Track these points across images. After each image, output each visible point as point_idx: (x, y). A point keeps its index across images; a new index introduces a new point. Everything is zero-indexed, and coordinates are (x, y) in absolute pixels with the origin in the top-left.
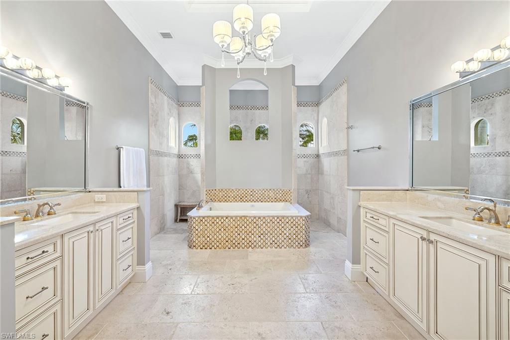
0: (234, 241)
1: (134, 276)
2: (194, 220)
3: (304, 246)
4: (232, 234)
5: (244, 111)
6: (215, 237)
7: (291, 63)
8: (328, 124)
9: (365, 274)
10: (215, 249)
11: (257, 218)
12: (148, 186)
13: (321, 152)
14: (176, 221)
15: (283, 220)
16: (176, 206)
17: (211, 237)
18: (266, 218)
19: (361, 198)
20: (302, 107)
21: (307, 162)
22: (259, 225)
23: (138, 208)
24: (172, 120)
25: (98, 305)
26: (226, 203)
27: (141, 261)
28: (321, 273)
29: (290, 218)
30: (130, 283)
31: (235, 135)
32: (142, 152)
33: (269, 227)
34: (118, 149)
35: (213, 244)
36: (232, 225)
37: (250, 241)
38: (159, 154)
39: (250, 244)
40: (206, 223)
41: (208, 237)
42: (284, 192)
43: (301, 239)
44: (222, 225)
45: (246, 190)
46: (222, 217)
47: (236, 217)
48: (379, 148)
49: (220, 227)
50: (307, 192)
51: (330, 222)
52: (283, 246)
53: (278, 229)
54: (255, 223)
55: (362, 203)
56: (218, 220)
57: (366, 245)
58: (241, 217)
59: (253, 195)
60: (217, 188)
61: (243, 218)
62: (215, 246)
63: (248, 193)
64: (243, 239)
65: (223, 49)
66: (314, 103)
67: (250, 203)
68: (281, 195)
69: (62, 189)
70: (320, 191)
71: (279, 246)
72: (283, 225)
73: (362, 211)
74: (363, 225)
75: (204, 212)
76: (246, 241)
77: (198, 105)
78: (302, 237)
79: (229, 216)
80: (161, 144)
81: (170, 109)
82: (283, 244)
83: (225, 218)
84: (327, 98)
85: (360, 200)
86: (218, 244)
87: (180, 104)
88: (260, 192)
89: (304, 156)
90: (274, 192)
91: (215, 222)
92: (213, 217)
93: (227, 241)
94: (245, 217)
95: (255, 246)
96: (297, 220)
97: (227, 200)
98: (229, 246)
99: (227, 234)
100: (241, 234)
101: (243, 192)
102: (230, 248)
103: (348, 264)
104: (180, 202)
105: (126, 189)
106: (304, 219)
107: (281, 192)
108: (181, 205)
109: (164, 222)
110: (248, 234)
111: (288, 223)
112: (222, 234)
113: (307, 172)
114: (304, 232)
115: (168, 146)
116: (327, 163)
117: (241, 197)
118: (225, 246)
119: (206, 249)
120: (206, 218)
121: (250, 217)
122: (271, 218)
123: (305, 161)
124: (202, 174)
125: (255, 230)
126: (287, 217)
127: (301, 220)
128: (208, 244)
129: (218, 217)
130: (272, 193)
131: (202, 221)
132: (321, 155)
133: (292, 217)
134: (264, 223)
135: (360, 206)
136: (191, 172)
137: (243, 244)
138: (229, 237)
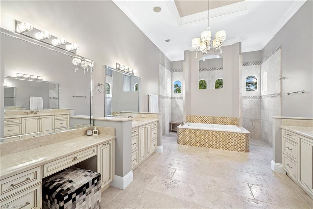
0: (201, 143)
1: (156, 150)
2: (181, 130)
3: (245, 151)
4: (200, 139)
5: (208, 71)
6: (191, 139)
7: (239, 41)
8: (268, 77)
9: (285, 169)
10: (191, 145)
11: (215, 132)
12: (159, 112)
13: (263, 94)
14: (170, 131)
15: (231, 134)
16: (170, 123)
17: (189, 139)
18: (220, 132)
19: (282, 123)
20: (248, 66)
21: (252, 101)
22: (216, 136)
23: (158, 121)
24: (168, 79)
25: (140, 161)
26: (196, 123)
27: (159, 144)
28: (254, 165)
29: (235, 134)
30: (155, 153)
31: (203, 85)
32: (157, 96)
33: (222, 138)
34: (148, 95)
35: (190, 143)
36: (200, 134)
37: (210, 144)
38: (163, 97)
39: (210, 145)
40: (186, 132)
41: (188, 139)
42: (233, 119)
43: (243, 147)
44: (195, 134)
45: (209, 117)
46: (195, 130)
47: (203, 130)
48: (303, 92)
49: (194, 135)
50: (251, 120)
51: (269, 141)
52: (231, 149)
53: (228, 139)
54: (213, 134)
55: (282, 126)
56: (192, 131)
57: (285, 152)
58: (205, 131)
59: (213, 120)
60: (192, 115)
61: (206, 131)
62: (191, 144)
63: (210, 119)
64: (206, 142)
65: (197, 50)
66: (257, 62)
67: (211, 124)
68: (231, 121)
69: (130, 112)
70: (261, 120)
71: (228, 149)
72: (230, 137)
73: (283, 131)
74: (283, 139)
75: (185, 126)
76: (208, 144)
77: (182, 70)
78: (244, 145)
79: (198, 130)
80: (164, 92)
81: (168, 75)
82: (231, 148)
83: (196, 130)
84: (267, 59)
85: (281, 124)
86: (192, 143)
87: (172, 71)
88: (217, 118)
89: (250, 97)
90: (226, 119)
91: (191, 132)
92: (190, 129)
93: (197, 143)
94: (208, 131)
95: (213, 147)
96: (240, 135)
97: (197, 122)
98: (199, 145)
99: (197, 139)
100: (205, 140)
101: (207, 118)
102: (199, 146)
103: (273, 163)
104: (172, 122)
105: (151, 113)
106: (245, 135)
107: (231, 119)
108: (172, 123)
109: (165, 131)
110: (209, 140)
111: (234, 136)
112: (195, 139)
113: (252, 107)
114: (245, 143)
115: (167, 93)
116: (267, 102)
117: (206, 121)
118: (196, 145)
119: (186, 145)
120: (186, 130)
121: (210, 131)
122: (223, 133)
123: (250, 101)
124: (184, 107)
125: (213, 138)
126: (234, 133)
127: (243, 135)
128: (187, 142)
129: (192, 130)
130: (225, 119)
131: (184, 130)
132: (263, 97)
133: (237, 133)
134: (218, 135)
135: (281, 128)
136: (178, 106)
137: (206, 145)
138: (199, 140)
